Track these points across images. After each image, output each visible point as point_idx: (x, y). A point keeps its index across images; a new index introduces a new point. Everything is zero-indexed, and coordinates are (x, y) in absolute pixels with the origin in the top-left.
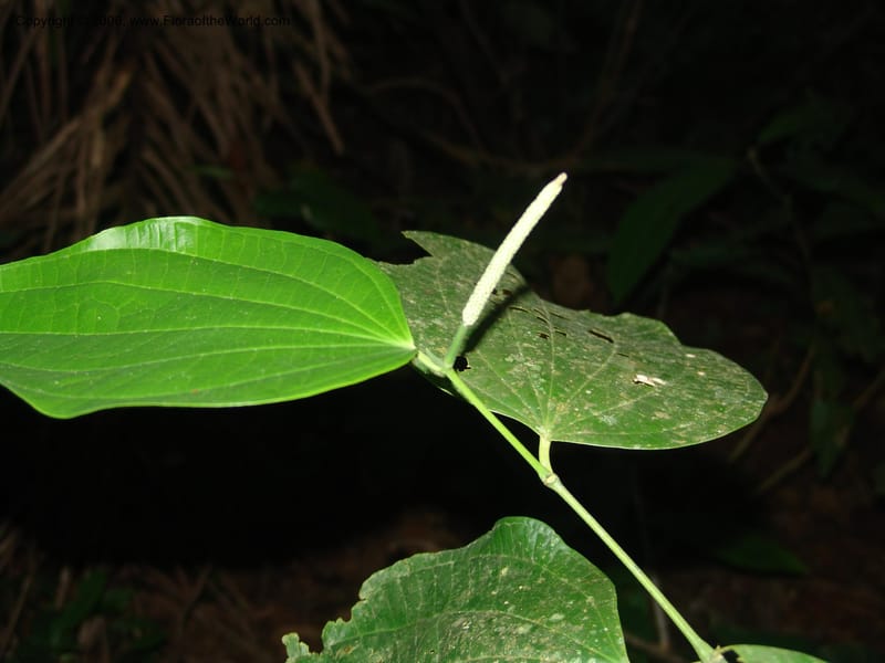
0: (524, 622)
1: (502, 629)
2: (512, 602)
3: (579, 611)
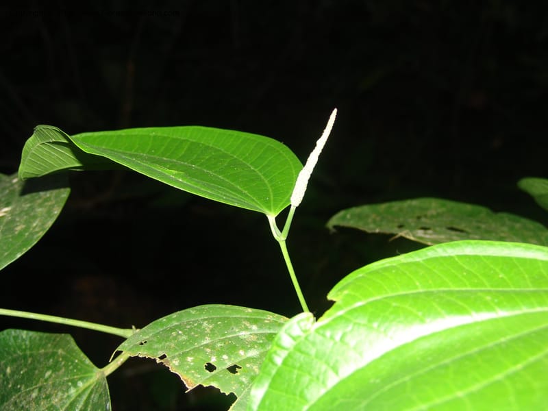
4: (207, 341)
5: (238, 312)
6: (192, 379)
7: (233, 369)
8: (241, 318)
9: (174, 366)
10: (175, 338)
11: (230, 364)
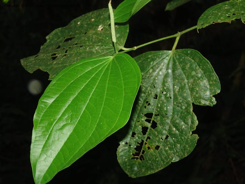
0: (149, 70)
1: (148, 76)
3: (152, 58)
6: (229, 21)
8: (221, 6)
9: (220, 21)
10: (211, 18)
11: (232, 14)
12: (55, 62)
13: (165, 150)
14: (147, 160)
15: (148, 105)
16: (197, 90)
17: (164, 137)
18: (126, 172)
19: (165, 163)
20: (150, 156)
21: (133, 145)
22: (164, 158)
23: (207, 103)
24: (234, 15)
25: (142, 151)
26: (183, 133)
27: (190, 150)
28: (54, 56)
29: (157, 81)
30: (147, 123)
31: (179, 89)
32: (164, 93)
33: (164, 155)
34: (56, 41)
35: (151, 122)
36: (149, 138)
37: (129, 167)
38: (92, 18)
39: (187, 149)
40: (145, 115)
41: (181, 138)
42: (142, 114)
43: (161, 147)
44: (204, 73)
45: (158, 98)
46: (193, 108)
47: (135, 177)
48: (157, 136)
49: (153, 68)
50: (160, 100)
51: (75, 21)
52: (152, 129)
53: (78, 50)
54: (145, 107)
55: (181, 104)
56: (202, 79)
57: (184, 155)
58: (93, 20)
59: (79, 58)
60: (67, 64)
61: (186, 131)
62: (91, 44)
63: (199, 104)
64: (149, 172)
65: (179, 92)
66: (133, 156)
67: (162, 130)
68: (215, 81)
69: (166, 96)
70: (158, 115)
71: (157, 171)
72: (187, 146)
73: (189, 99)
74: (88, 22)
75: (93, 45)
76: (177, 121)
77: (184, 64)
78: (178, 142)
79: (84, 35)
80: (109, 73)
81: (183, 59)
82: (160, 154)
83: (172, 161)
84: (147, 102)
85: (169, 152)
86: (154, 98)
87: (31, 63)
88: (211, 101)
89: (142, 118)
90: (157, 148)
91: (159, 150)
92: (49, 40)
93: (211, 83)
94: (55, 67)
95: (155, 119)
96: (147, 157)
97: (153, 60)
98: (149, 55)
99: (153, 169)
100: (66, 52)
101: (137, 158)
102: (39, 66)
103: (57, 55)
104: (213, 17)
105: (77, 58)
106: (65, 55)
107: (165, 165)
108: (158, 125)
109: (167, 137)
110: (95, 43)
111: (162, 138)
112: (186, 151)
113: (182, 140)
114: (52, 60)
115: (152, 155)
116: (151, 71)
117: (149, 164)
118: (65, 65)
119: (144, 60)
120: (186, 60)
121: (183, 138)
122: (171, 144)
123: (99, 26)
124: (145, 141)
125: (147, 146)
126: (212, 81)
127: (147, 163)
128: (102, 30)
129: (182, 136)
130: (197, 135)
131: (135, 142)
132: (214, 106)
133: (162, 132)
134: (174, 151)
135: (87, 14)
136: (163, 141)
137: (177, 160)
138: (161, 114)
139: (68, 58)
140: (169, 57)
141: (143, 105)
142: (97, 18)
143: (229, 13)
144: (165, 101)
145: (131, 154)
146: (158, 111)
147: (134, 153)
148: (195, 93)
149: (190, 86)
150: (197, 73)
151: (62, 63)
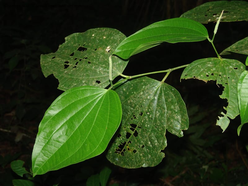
0: (140, 92)
1: (138, 96)
2: (133, 92)
3: (145, 83)
4: (202, 70)
5: (204, 60)
6: (206, 80)
7: (212, 74)
8: (206, 61)
9: (199, 78)
10: (194, 72)
11: (211, 74)
12: (66, 72)
13: (140, 155)
14: (126, 157)
15: (134, 118)
16: (171, 122)
17: (141, 146)
18: (109, 160)
19: (137, 165)
20: (128, 155)
21: (118, 143)
22: (137, 161)
23: (177, 134)
24: (212, 76)
25: (123, 149)
26: (155, 149)
27: (156, 163)
28: (67, 64)
29: (144, 103)
30: (131, 131)
31: (160, 115)
32: (148, 113)
33: (138, 158)
34: (72, 44)
35: (134, 131)
36: (130, 142)
37: (112, 157)
38: (104, 35)
39: (155, 162)
40: (131, 125)
41: (153, 152)
42: (128, 123)
43: (137, 152)
44: (180, 111)
45: (143, 115)
46: (166, 133)
47: (116, 164)
48: (136, 143)
49: (144, 91)
50: (144, 118)
51: (91, 32)
52: (134, 137)
53: (86, 65)
54: (132, 119)
55: (158, 127)
56: (178, 114)
57: (152, 165)
58: (105, 37)
59: (85, 74)
60: (74, 77)
61: (157, 148)
62: (97, 63)
63: (170, 132)
64: (125, 166)
65: (159, 116)
66: (116, 151)
67: (141, 140)
68: (186, 120)
69: (149, 116)
70: (140, 128)
71: (131, 168)
72: (155, 159)
73: (165, 126)
74: (100, 38)
75: (99, 65)
76: (153, 138)
77: (167, 97)
78: (150, 153)
79: (94, 51)
80: (101, 104)
81: (167, 92)
82: (135, 156)
83: (143, 166)
84: (134, 116)
85: (142, 158)
86: (140, 114)
87: (48, 64)
88: (179, 133)
89: (128, 126)
90: (135, 151)
91: (135, 154)
92: (67, 42)
93: (183, 120)
94: (65, 76)
95: (137, 129)
96: (126, 155)
97: (145, 85)
98: (143, 79)
99: (128, 165)
100: (76, 64)
101: (119, 153)
102: (53, 70)
103: (69, 64)
104: (196, 71)
105: (83, 74)
106: (75, 67)
107: (137, 166)
108: (139, 135)
109: (143, 146)
110: (100, 63)
111: (139, 146)
112: (154, 162)
113: (153, 153)
114: (64, 68)
115: (130, 155)
116: (142, 93)
117: (127, 160)
118: (73, 77)
119: (139, 82)
120: (169, 94)
121: (154, 152)
122: (145, 152)
123: (107, 46)
124: (127, 143)
125: (127, 147)
126: (184, 119)
127: (125, 159)
128: (109, 51)
129: (154, 150)
130: (164, 154)
131: (120, 141)
132: (181, 138)
133: (141, 141)
134: (146, 159)
135: (102, 29)
136: (140, 148)
137: (146, 166)
138: (143, 128)
139: (76, 70)
140: (158, 87)
141: (131, 116)
142: (108, 37)
143: (209, 72)
144: (147, 120)
145: (115, 149)
146: (141, 126)
147: (117, 149)
148: (169, 123)
149: (168, 116)
150: (175, 108)
151: (71, 75)
